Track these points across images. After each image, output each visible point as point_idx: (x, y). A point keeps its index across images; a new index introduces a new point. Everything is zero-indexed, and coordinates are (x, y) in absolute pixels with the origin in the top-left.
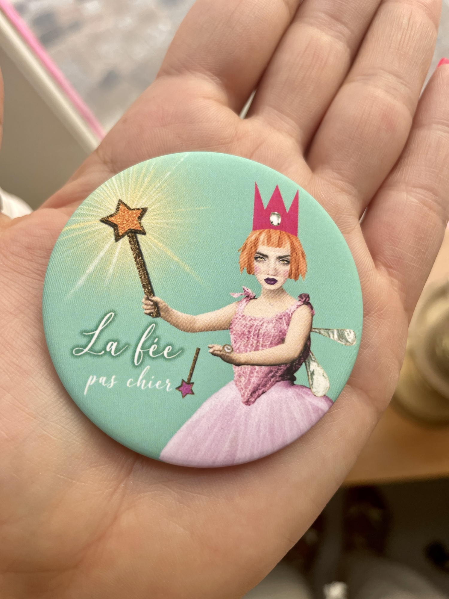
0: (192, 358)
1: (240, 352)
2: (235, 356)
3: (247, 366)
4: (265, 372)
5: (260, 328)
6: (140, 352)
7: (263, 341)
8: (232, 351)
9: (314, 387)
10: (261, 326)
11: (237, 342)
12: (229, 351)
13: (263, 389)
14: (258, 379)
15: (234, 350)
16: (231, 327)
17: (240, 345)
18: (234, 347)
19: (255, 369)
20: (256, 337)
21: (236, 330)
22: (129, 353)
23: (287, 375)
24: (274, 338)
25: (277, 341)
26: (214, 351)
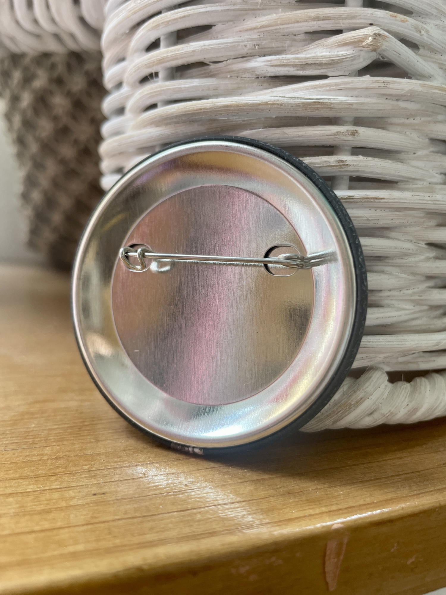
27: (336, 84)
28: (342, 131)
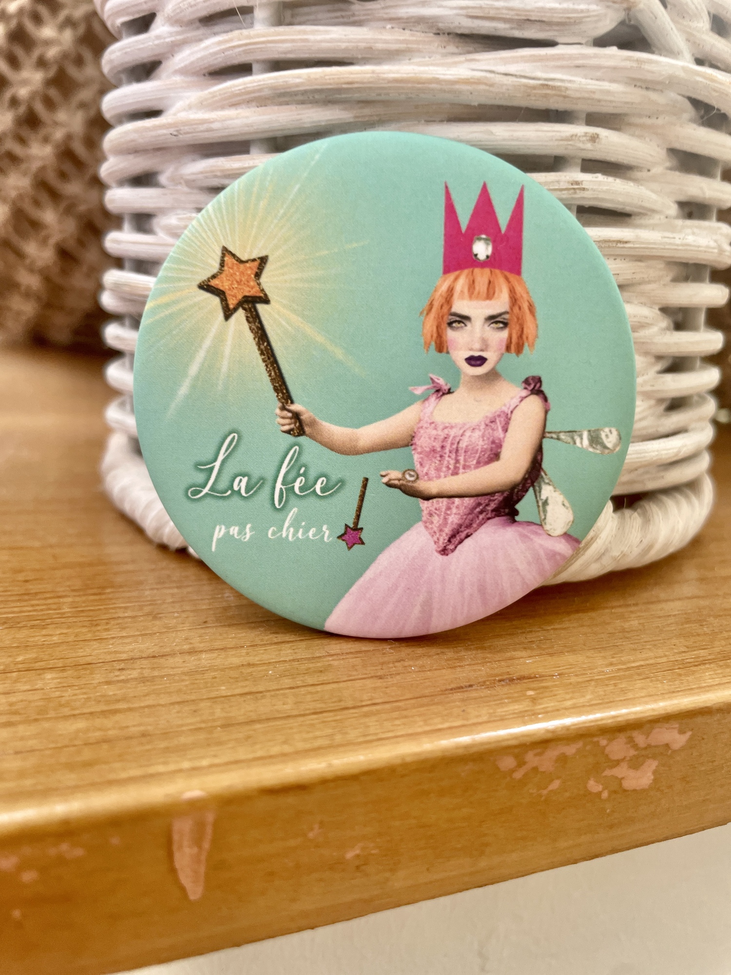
0: (358, 493)
1: (430, 479)
2: (424, 485)
3: (440, 500)
4: (469, 507)
5: (460, 440)
6: (281, 489)
7: (465, 460)
8: (418, 478)
9: (547, 523)
10: (462, 435)
11: (424, 465)
12: (412, 479)
13: (468, 531)
14: (459, 517)
15: (420, 476)
16: (414, 442)
17: (429, 467)
18: (419, 472)
19: (453, 503)
20: (454, 454)
21: (421, 447)
22: (267, 490)
23: (504, 509)
24: (483, 453)
25: (487, 458)
26: (390, 480)
27: (571, 57)
28: (579, 135)
